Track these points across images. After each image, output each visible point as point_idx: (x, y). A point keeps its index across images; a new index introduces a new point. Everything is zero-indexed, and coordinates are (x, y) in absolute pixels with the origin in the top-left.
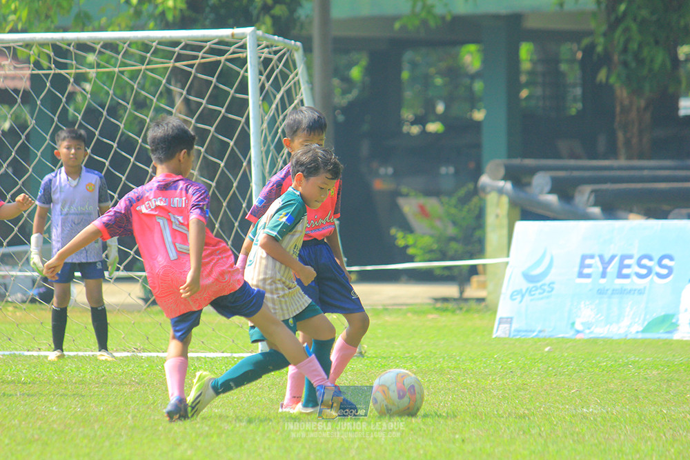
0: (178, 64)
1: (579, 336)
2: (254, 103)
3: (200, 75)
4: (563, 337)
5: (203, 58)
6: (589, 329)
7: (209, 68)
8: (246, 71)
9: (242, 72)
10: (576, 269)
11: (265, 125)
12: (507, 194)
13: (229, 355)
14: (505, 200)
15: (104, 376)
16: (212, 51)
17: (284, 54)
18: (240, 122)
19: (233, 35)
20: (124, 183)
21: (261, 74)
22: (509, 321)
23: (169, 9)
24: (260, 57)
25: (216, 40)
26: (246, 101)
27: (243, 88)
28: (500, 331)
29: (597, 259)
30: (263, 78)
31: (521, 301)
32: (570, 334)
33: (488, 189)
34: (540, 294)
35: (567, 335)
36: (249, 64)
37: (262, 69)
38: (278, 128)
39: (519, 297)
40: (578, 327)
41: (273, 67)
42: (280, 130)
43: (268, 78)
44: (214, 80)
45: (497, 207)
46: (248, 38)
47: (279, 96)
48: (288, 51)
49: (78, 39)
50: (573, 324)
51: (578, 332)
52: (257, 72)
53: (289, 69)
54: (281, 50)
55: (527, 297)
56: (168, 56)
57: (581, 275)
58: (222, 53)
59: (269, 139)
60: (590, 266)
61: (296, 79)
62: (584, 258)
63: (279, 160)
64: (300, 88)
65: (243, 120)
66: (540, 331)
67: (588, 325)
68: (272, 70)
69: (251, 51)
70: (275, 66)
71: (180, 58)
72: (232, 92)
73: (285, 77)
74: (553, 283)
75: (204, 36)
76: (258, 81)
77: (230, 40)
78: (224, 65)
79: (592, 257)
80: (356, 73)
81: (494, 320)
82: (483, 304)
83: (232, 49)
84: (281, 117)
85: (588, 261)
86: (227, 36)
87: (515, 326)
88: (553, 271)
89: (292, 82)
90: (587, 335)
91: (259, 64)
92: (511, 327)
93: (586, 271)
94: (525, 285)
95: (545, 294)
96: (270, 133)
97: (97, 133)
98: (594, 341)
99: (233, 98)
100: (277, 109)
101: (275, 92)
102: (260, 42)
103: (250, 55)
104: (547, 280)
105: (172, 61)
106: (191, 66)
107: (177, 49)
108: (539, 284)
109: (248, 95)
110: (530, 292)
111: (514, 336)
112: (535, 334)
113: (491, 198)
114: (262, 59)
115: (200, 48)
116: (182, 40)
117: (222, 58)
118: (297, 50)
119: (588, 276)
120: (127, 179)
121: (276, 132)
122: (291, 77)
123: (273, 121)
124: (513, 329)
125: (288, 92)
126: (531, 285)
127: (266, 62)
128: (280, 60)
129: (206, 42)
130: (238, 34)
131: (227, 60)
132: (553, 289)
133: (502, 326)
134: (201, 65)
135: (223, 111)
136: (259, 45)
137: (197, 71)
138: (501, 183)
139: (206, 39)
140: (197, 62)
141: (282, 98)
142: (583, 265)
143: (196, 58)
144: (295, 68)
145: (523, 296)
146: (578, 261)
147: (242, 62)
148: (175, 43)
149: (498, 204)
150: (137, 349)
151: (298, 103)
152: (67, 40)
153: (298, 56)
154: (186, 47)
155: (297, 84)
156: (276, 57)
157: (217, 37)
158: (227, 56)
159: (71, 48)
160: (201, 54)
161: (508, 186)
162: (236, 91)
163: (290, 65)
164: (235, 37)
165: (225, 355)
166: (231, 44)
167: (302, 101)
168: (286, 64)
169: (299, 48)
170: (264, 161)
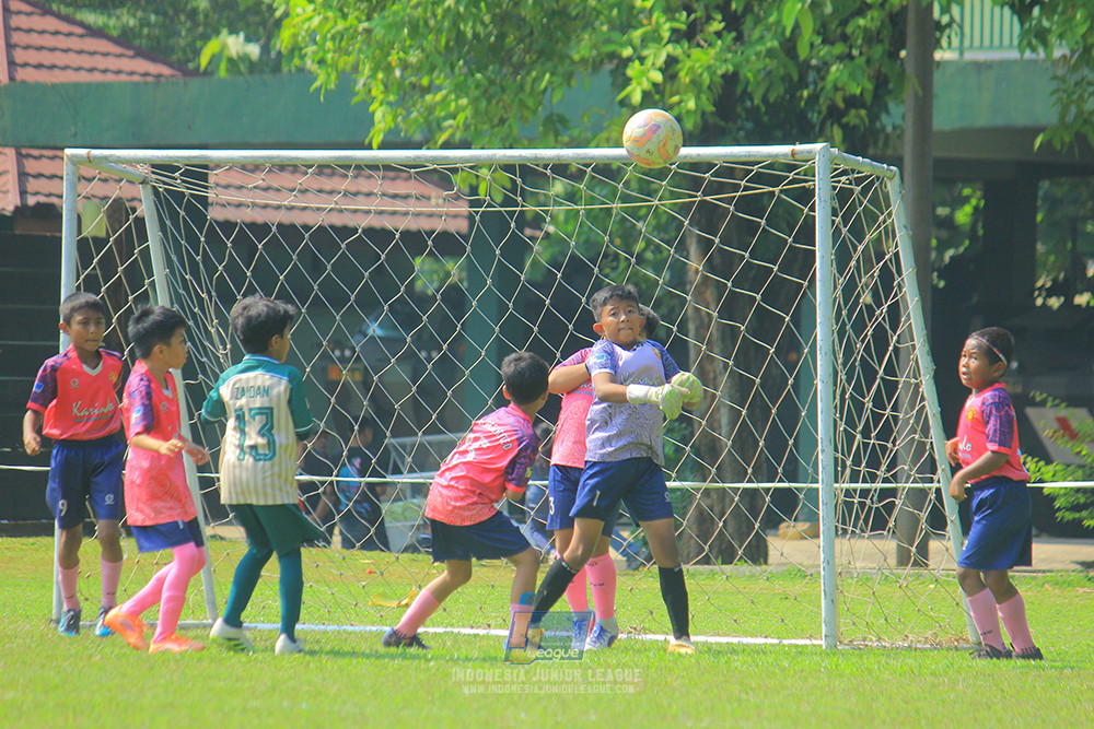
0: (709, 199)
2: (823, 257)
3: (741, 215)
5: (746, 189)
7: (752, 204)
8: (812, 209)
9: (806, 210)
11: (839, 292)
13: (776, 641)
16: (759, 179)
17: (872, 184)
18: (801, 287)
19: (793, 153)
21: (834, 213)
23: (688, 112)
24: (835, 189)
25: (768, 162)
26: (815, 251)
27: (807, 233)
30: (838, 220)
36: (817, 199)
37: (837, 206)
38: (859, 297)
41: (853, 204)
43: (845, 220)
44: (763, 222)
46: (817, 158)
47: (860, 248)
48: (878, 179)
49: (559, 158)
52: (829, 211)
53: (879, 208)
54: (866, 178)
56: (695, 184)
58: (775, 181)
59: (844, 313)
61: (888, 222)
63: (858, 345)
64: (894, 237)
65: (806, 283)
68: (853, 209)
69: (820, 180)
70: (857, 203)
71: (712, 189)
72: (790, 240)
73: (873, 219)
75: (749, 156)
76: (830, 224)
77: (789, 161)
78: (779, 199)
80: (963, 216)
83: (792, 175)
84: (864, 280)
86: (785, 155)
89: (882, 227)
91: (833, 198)
96: (846, 303)
97: (584, 299)
99: (792, 249)
100: (858, 267)
101: (855, 242)
102: (836, 166)
103: (819, 185)
105: (700, 193)
106: (729, 201)
107: (707, 176)
109: (814, 245)
114: (837, 191)
115: (742, 174)
116: (717, 161)
117: (777, 190)
118: (891, 179)
121: (856, 304)
122: (881, 218)
123: (850, 289)
125: (877, 241)
127: (844, 196)
128: (864, 193)
129: (754, 164)
130: (802, 153)
131: (784, 192)
134: (742, 199)
135: (775, 269)
136: (833, 170)
137: (737, 208)
139: (753, 160)
140: (737, 194)
141: (866, 251)
143: (736, 188)
144: (888, 205)
147: (806, 196)
148: (707, 166)
150: (635, 629)
151: (891, 260)
152: (543, 159)
153: (892, 187)
154: (722, 172)
155: (890, 233)
156: (858, 189)
157: (770, 156)
158: (784, 186)
159: (548, 172)
160: (743, 183)
162: (797, 240)
163: (881, 202)
164: (797, 157)
165: (770, 641)
166: (791, 168)
167: (897, 255)
168: (875, 201)
169: (894, 175)
170: (837, 347)
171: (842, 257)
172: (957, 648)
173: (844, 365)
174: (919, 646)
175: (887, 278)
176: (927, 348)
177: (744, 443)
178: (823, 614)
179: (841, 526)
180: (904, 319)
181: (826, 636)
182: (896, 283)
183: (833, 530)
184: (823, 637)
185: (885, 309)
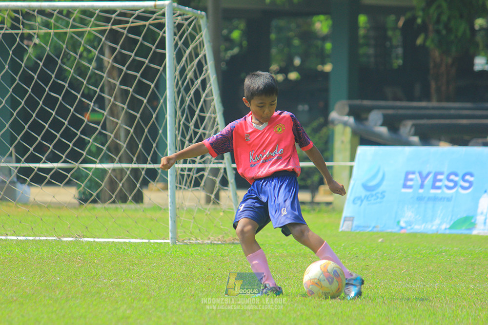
0: (115, 27)
1: (403, 231)
2: (169, 56)
3: (130, 35)
4: (391, 232)
5: (132, 23)
6: (410, 225)
7: (135, 30)
8: (164, 32)
9: (161, 33)
10: (402, 182)
11: (177, 73)
12: (350, 126)
13: (147, 241)
14: (348, 130)
15: (57, 255)
16: (139, 18)
17: (193, 21)
18: (159, 70)
19: (155, 6)
20: (73, 113)
21: (175, 35)
22: (351, 219)
24: (175, 23)
25: (142, 10)
26: (165, 54)
27: (162, 45)
28: (344, 227)
29: (417, 175)
30: (177, 38)
31: (361, 205)
32: (396, 229)
33: (336, 122)
34: (375, 200)
35: (394, 230)
36: (166, 28)
37: (176, 31)
38: (187, 75)
39: (359, 202)
40: (402, 224)
41: (184, 30)
42: (188, 77)
43: (181, 38)
44: (140, 39)
45: (342, 136)
46: (166, 8)
47: (188, 52)
48: (196, 18)
49: (40, 7)
50: (399, 222)
51: (402, 228)
52: (173, 34)
53: (196, 32)
54: (190, 18)
55: (365, 202)
56: (107, 20)
57: (405, 186)
58: (147, 19)
59: (180, 83)
60: (411, 180)
61: (201, 39)
62: (407, 174)
63: (187, 98)
64: (204, 46)
65: (161, 69)
66: (374, 227)
67: (409, 223)
68: (184, 32)
69: (168, 18)
70: (186, 30)
71: (116, 22)
72: (154, 48)
73: (193, 38)
74: (384, 192)
75: (134, 6)
76: (173, 39)
77: (153, 9)
78: (148, 28)
79: (413, 173)
80: (236, 35)
81: (340, 218)
82: (330, 207)
83: (154, 16)
84: (189, 67)
85: (411, 176)
86: (151, 7)
87: (356, 223)
88: (385, 183)
89: (198, 42)
90: (409, 230)
91: (174, 27)
92: (353, 224)
93: (409, 183)
94: (363, 193)
95: (379, 200)
96: (181, 78)
97: (53, 76)
98: (414, 235)
99: (155, 52)
100: (186, 61)
101: (185, 48)
102: (175, 12)
103: (167, 21)
104: (381, 189)
105: (110, 24)
106: (124, 28)
107: (114, 16)
108: (374, 193)
109: (165, 49)
110: (367, 198)
111: (355, 230)
112: (370, 229)
113: (338, 129)
114: (176, 24)
115: (130, 15)
116: (117, 9)
117: (147, 23)
118: (202, 18)
119: (410, 187)
120: (75, 110)
121: (186, 78)
122: (197, 37)
123: (183, 71)
124: (354, 225)
125: (196, 48)
126: (368, 193)
127: (179, 26)
128: (189, 24)
129: (136, 10)
130: (159, 5)
131: (150, 24)
132: (384, 197)
133: (347, 223)
134: (130, 27)
135: (147, 61)
136: (174, 14)
137: (128, 32)
138: (346, 118)
139: (135, 9)
140: (128, 25)
141: (190, 54)
142: (406, 179)
143: (127, 22)
144: (201, 31)
145: (362, 201)
146: (403, 176)
147: (161, 26)
148: (112, 11)
149: (343, 133)
150: (79, 236)
151: (202, 57)
152: (33, 7)
153: (203, 22)
154: (122, 14)
155: (201, 44)
156: (186, 23)
157: (143, 7)
158: (150, 21)
159: (35, 13)
160: (131, 20)
161: (351, 120)
162: (157, 47)
163: (197, 29)
164: (157, 7)
165: (144, 241)
166: (153, 13)
167: (205, 56)
168: (194, 29)
169: (203, 16)
170: (176, 99)
171: (179, 56)
172: (233, 243)
173: (180, 107)
174: (215, 242)
175: (200, 66)
176: (219, 100)
177: (132, 146)
178: (170, 227)
179: (178, 185)
180: (208, 86)
181: (171, 238)
182: (204, 68)
183: (175, 187)
184: (170, 239)
185: (199, 81)
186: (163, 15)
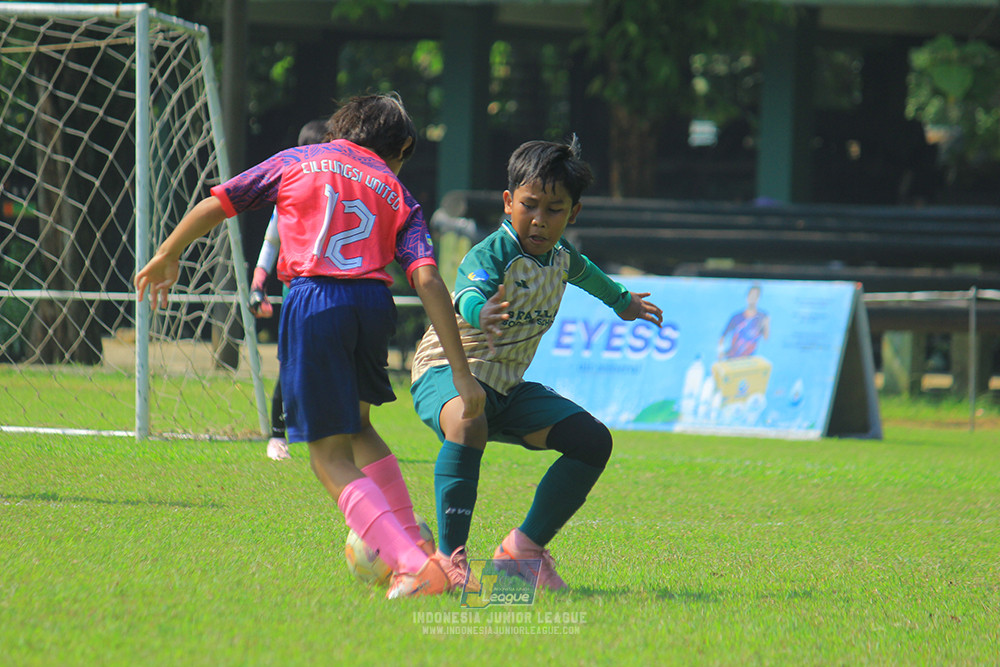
0: (44, 49)
2: (142, 104)
3: (72, 65)
5: (76, 42)
7: (84, 56)
8: (134, 61)
9: (128, 63)
10: (554, 337)
11: (156, 133)
12: (467, 234)
13: (95, 433)
14: (466, 243)
16: (90, 34)
17: (185, 41)
18: (123, 128)
19: (117, 14)
21: (153, 65)
24: (152, 45)
25: (95, 20)
26: (134, 101)
27: (129, 84)
29: (581, 325)
30: (155, 72)
33: (444, 229)
36: (137, 53)
37: (154, 58)
38: (173, 138)
41: (169, 58)
42: (175, 141)
43: (162, 72)
44: (90, 72)
45: (455, 252)
46: (137, 19)
47: (175, 97)
48: (189, 37)
52: (148, 64)
53: (190, 61)
54: (180, 36)
56: (30, 37)
57: (559, 344)
58: (102, 36)
59: (160, 151)
60: (571, 333)
61: (199, 75)
62: (564, 322)
63: (172, 179)
64: (204, 87)
65: (127, 126)
68: (168, 62)
69: (140, 36)
70: (172, 57)
71: (46, 40)
72: (114, 88)
73: (185, 72)
75: (79, 13)
76: (148, 74)
77: (114, 20)
78: (105, 53)
79: (573, 322)
80: (278, 70)
83: (116, 31)
84: (177, 124)
85: (569, 327)
86: (111, 15)
89: (193, 80)
91: (151, 53)
93: (567, 339)
96: (162, 144)
99: (115, 96)
100: (172, 113)
101: (169, 90)
102: (153, 25)
103: (139, 40)
105: (36, 44)
106: (61, 52)
107: (42, 29)
109: (134, 91)
113: (447, 241)
114: (155, 46)
115: (73, 29)
116: (49, 17)
117: (102, 44)
118: (202, 36)
119: (568, 347)
121: (171, 143)
122: (192, 72)
123: (166, 129)
125: (188, 92)
127: (160, 51)
128: (179, 48)
129: (82, 20)
130: (124, 13)
131: (108, 46)
134: (72, 50)
135: (101, 113)
136: (151, 28)
137: (68, 58)
138: (461, 222)
139: (80, 17)
140: (68, 47)
141: (180, 100)
142: (562, 332)
143: (67, 41)
144: (198, 60)
147: (129, 50)
148: (40, 20)
149: (457, 248)
151: (200, 108)
153: (203, 45)
154: (56, 26)
155: (200, 83)
156: (173, 46)
157: (95, 15)
158: (109, 40)
160: (74, 37)
161: (470, 225)
162: (120, 87)
163: (192, 56)
164: (120, 16)
166: (112, 25)
167: (206, 105)
168: (187, 55)
169: (204, 35)
170: (153, 180)
171: (159, 100)
172: (250, 440)
173: (160, 196)
174: (218, 438)
175: (197, 123)
177: (77, 263)
178: (137, 410)
179: (155, 335)
180: (211, 158)
181: (139, 429)
182: (205, 127)
183: (147, 338)
184: (136, 429)
185: (195, 150)
186: (132, 29)
